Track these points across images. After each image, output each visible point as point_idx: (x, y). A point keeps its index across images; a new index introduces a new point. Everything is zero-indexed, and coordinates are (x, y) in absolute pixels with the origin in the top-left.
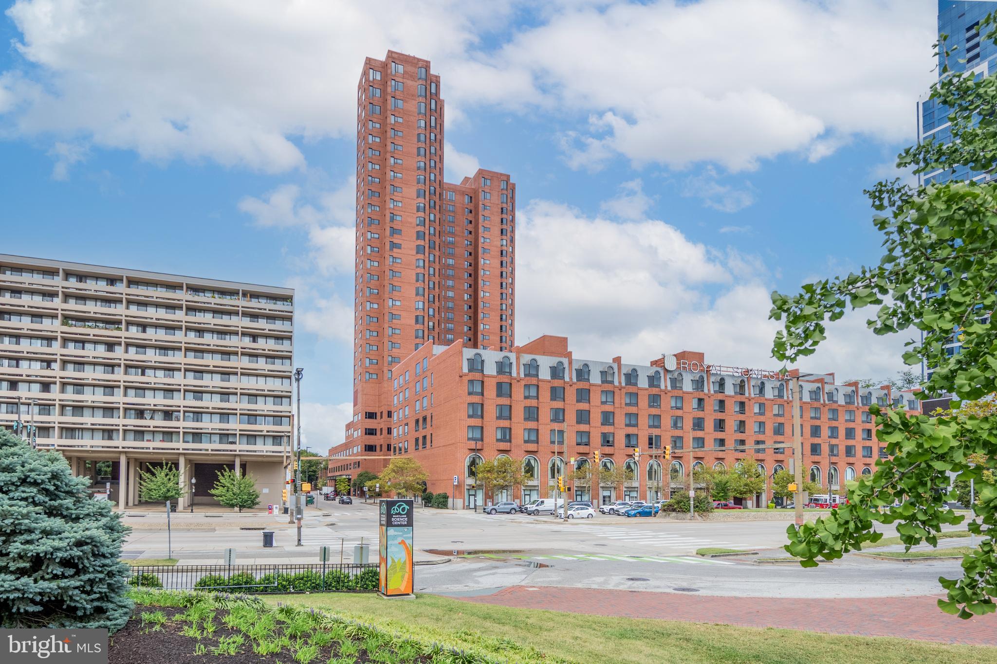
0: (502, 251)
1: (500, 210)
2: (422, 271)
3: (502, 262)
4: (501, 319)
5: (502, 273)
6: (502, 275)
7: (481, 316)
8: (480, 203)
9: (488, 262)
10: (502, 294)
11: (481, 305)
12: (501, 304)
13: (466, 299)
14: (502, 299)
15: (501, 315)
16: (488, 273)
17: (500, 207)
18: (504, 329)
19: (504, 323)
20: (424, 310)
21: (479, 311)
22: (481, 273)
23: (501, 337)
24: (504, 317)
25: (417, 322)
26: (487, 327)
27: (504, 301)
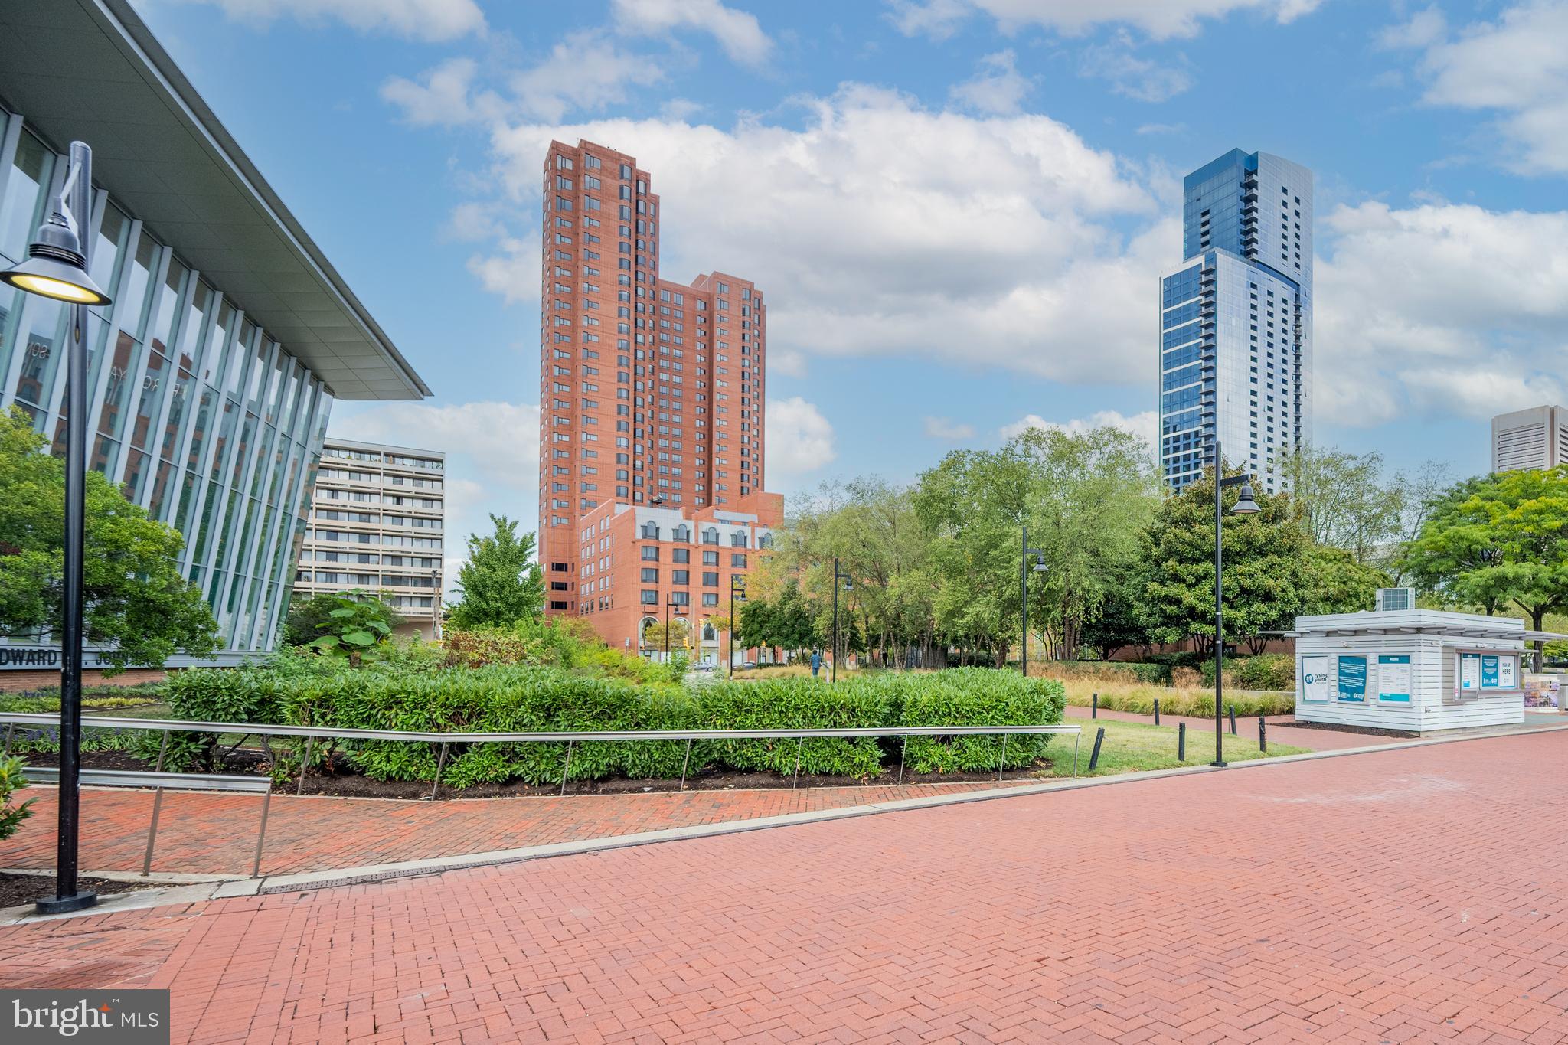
0: (743, 373)
1: (741, 324)
2: (625, 402)
3: (743, 386)
4: (742, 453)
5: (743, 399)
6: (743, 402)
7: (716, 448)
8: (716, 313)
9: (725, 384)
10: (743, 423)
11: (716, 435)
12: (743, 436)
13: (698, 425)
14: (743, 430)
15: (742, 449)
16: (725, 397)
17: (741, 319)
18: (745, 465)
19: (746, 459)
20: (627, 447)
21: (714, 442)
22: (716, 397)
23: (742, 475)
24: (746, 451)
25: (619, 461)
26: (724, 462)
27: (746, 433)
